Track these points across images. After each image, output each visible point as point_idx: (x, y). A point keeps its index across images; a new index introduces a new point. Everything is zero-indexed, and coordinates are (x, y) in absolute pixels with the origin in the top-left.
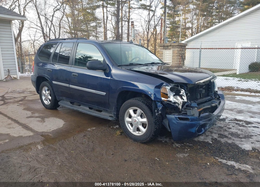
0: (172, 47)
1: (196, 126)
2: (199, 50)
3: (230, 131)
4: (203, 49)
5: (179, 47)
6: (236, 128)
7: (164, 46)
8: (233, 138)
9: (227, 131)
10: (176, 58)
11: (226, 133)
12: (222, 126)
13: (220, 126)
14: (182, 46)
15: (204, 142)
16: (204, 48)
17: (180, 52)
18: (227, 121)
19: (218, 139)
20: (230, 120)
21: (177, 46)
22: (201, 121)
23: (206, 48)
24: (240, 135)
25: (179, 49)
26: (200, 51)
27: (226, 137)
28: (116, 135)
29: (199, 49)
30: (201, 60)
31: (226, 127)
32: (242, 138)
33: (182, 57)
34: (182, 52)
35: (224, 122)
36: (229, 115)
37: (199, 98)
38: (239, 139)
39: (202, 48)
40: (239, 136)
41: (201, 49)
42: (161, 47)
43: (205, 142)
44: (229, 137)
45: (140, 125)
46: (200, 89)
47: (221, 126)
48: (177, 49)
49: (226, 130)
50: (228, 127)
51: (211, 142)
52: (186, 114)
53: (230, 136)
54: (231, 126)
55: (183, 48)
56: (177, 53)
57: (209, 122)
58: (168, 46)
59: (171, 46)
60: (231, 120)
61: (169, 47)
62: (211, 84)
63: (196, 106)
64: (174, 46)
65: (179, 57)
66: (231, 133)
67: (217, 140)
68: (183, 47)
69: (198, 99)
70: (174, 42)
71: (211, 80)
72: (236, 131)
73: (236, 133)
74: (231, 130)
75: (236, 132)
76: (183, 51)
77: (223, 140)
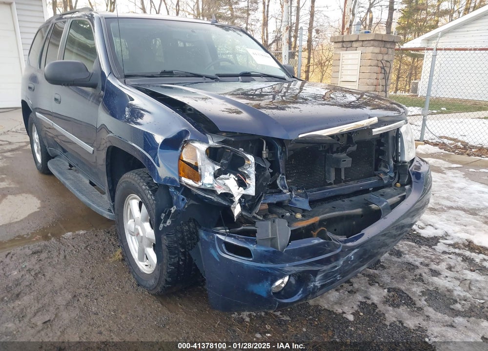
0: (361, 43)
1: (270, 278)
2: (432, 54)
3: (432, 284)
4: (441, 49)
5: (376, 43)
6: (457, 275)
7: (343, 42)
8: (430, 311)
9: (423, 281)
10: (367, 69)
11: (416, 290)
12: (417, 263)
13: (411, 260)
14: (385, 41)
15: (331, 312)
16: (443, 47)
17: (380, 57)
18: (440, 247)
19: (381, 308)
20: (450, 245)
21: (372, 42)
22: (287, 265)
23: (449, 47)
24: (456, 301)
25: (377, 50)
26: (434, 56)
27: (410, 302)
28: (111, 260)
29: (432, 49)
30: (434, 78)
31: (427, 265)
32: (457, 313)
33: (383, 68)
34: (386, 57)
35: (430, 250)
36: (457, 228)
37: (332, 181)
38: (447, 318)
39: (439, 47)
40: (452, 307)
41: (437, 50)
42: (338, 44)
43: (335, 313)
44: (418, 305)
45: (150, 246)
46: (335, 155)
47: (414, 263)
48: (371, 49)
49: (420, 279)
50: (434, 266)
51: (351, 318)
52: (254, 233)
53: (422, 302)
54: (442, 267)
55: (389, 47)
56: (370, 58)
57: (325, 268)
58: (353, 41)
59: (357, 41)
60: (454, 246)
61: (355, 45)
62: (387, 141)
63: (306, 206)
64: (366, 42)
65: (378, 70)
66: (431, 288)
67: (374, 310)
68: (388, 45)
69: (330, 184)
70: (365, 32)
71: (373, 130)
72: (450, 285)
73: (447, 293)
74: (435, 279)
75: (448, 291)
76: (387, 54)
77: (391, 315)
